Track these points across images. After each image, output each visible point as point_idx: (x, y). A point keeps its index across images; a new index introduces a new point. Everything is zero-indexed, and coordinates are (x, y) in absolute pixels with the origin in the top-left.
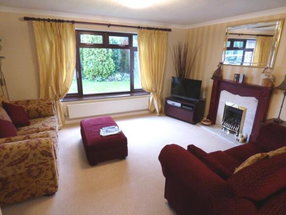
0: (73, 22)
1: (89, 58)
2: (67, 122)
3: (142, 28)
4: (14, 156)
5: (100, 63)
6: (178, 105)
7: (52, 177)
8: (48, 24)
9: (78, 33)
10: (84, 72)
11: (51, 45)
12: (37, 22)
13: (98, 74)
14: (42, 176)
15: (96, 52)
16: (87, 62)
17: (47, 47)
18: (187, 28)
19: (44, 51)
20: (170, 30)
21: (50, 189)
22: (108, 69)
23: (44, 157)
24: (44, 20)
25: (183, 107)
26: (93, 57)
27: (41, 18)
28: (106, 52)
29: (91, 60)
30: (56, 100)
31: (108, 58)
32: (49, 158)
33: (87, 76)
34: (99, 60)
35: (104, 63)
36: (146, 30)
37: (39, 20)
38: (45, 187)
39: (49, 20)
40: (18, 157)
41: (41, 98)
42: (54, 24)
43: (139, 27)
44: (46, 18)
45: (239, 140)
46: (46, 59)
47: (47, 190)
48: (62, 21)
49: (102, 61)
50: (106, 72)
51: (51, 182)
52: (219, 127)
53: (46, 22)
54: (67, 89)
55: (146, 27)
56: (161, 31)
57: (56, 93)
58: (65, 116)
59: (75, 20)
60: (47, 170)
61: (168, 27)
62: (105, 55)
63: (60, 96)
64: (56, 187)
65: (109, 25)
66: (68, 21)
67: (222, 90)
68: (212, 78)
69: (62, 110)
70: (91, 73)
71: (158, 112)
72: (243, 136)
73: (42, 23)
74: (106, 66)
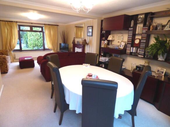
0: (17, 22)
1: (31, 38)
2: (15, 60)
3: (46, 24)
5: (37, 40)
7: (6, 67)
8: (7, 22)
9: (19, 26)
10: (28, 45)
11: (8, 30)
12: (2, 22)
13: (36, 46)
14: (3, 66)
15: (34, 35)
16: (30, 39)
17: (6, 31)
18: (66, 25)
19: (5, 32)
20: (58, 25)
21: (6, 71)
22: (41, 43)
23: (4, 59)
24: (5, 21)
26: (32, 37)
27: (4, 20)
28: (40, 34)
29: (32, 38)
30: (10, 51)
31: (41, 38)
32: (5, 60)
33: (30, 47)
34: (36, 39)
35: (38, 40)
36: (47, 25)
37: (3, 21)
38: (4, 70)
39: (7, 21)
41: (3, 49)
42: (9, 22)
43: (44, 24)
44: (6, 20)
46: (6, 35)
47: (4, 71)
48: (12, 22)
49: (38, 39)
50: (39, 45)
51: (6, 69)
53: (6, 22)
54: (14, 47)
55: (47, 24)
56: (54, 26)
57: (10, 48)
58: (14, 58)
59: (18, 21)
60: (5, 64)
61: (57, 24)
62: (39, 36)
63: (12, 49)
64: (8, 71)
65: (32, 23)
66: (15, 22)
67: (75, 47)
68: (72, 43)
69: (12, 55)
70: (32, 45)
73: (4, 22)
74: (40, 41)
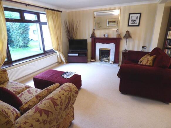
4: (65, 101)
6: (77, 55)
20: (61, 12)
25: (80, 55)
36: (50, 11)
40: (67, 100)
43: (46, 8)
45: (111, 63)
52: (98, 61)
56: (57, 12)
67: (97, 43)
68: (91, 38)
71: (65, 62)
72: (112, 61)
